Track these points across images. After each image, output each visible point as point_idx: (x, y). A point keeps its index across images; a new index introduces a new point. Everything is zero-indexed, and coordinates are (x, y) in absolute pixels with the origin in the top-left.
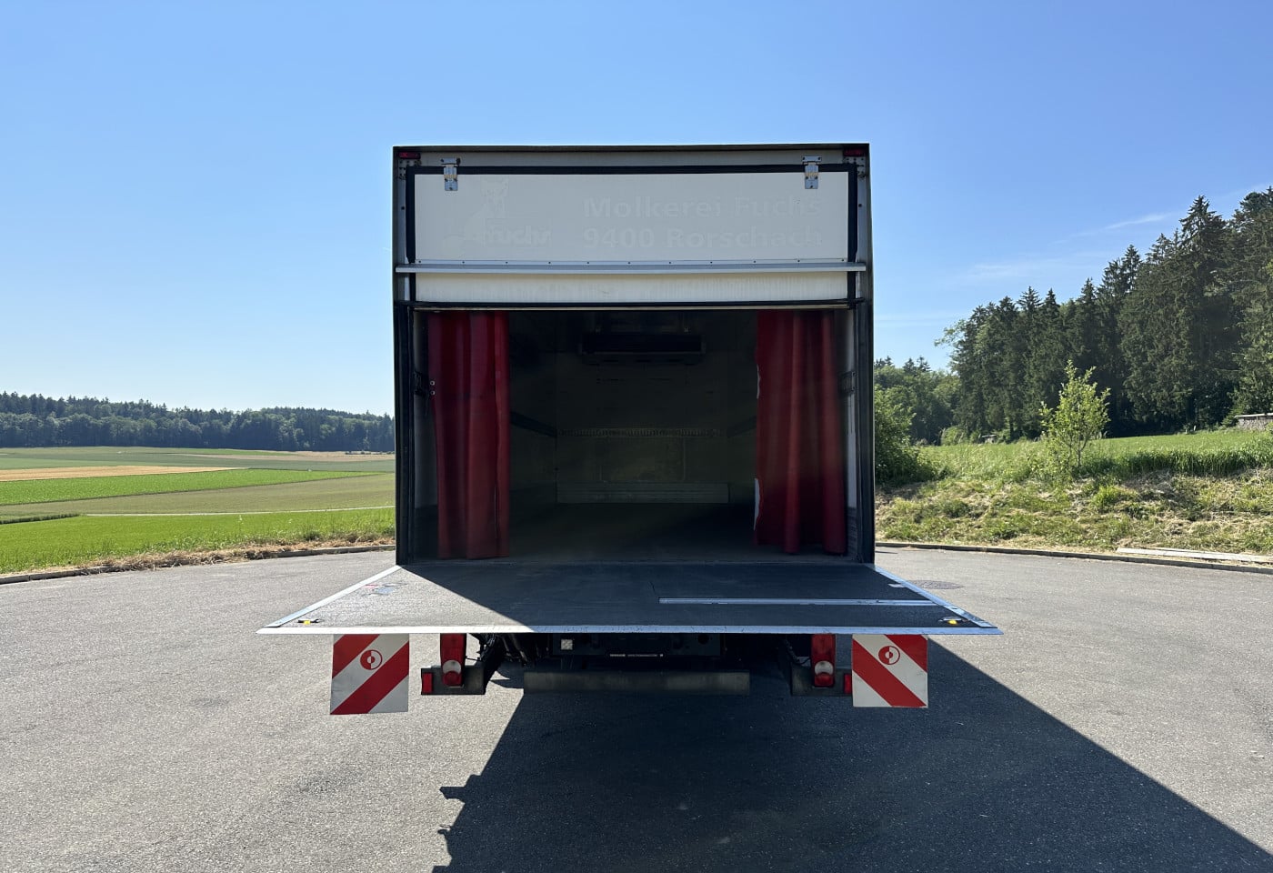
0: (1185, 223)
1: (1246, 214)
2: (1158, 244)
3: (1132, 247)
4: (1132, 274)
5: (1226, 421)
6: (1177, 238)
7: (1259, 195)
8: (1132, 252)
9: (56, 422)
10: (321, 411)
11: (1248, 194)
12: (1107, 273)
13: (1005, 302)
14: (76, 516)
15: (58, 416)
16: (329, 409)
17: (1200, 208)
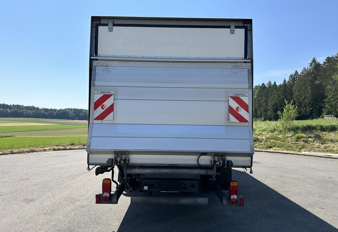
0: (310, 64)
1: (326, 62)
2: (303, 70)
3: (296, 70)
4: (296, 78)
5: (321, 117)
6: (308, 68)
7: (330, 57)
8: (296, 72)
9: (9, 111)
10: (80, 109)
11: (327, 57)
12: (290, 77)
13: (263, 84)
14: (13, 136)
15: (9, 109)
16: (83, 109)
17: (314, 61)
